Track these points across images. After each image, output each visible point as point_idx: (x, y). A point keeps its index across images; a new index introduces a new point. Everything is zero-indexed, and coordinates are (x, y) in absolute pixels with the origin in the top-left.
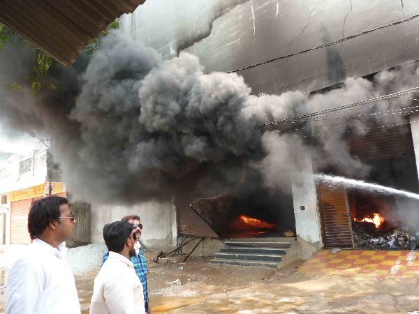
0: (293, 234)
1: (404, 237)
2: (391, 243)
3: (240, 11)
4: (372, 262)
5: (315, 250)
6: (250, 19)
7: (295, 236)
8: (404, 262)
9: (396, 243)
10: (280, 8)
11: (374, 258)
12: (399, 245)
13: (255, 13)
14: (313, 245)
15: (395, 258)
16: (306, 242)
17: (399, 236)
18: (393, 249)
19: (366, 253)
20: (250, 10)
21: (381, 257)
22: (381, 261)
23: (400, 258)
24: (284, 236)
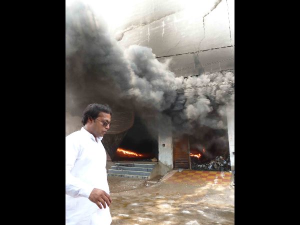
0: (156, 160)
1: (217, 164)
2: (210, 167)
3: (141, 29)
4: (203, 177)
5: (169, 170)
6: (147, 34)
7: (158, 161)
8: (219, 178)
9: (213, 167)
10: (165, 31)
11: (203, 175)
12: (214, 168)
13: (150, 31)
14: (168, 167)
15: (215, 175)
16: (163, 164)
17: (214, 163)
18: (211, 170)
19: (197, 172)
20: (147, 30)
21: (206, 175)
22: (207, 176)
23: (217, 175)
24: (151, 161)
